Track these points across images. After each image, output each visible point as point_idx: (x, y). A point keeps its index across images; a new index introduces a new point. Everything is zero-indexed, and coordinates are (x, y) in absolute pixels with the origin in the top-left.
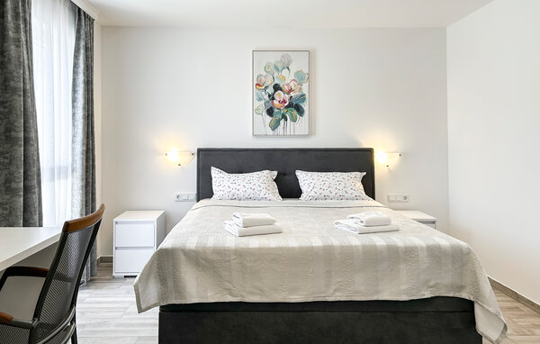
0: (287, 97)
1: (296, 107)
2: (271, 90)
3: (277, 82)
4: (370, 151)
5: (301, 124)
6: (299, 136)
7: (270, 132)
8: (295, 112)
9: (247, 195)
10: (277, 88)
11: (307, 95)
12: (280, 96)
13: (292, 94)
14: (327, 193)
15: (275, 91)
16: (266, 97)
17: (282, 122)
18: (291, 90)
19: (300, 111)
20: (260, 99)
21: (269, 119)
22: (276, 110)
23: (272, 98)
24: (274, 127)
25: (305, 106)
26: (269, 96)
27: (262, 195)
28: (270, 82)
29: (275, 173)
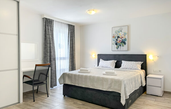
0: (121, 39)
1: (124, 42)
2: (117, 38)
3: (118, 35)
4: (146, 55)
5: (125, 47)
6: (125, 51)
7: (116, 50)
8: (123, 44)
9: (105, 66)
10: (118, 37)
11: (127, 39)
12: (119, 39)
13: (123, 39)
14: (127, 67)
15: (118, 38)
16: (115, 40)
17: (120, 47)
18: (122, 38)
19: (125, 43)
20: (114, 41)
21: (116, 46)
22: (118, 43)
23: (117, 40)
24: (117, 48)
25: (126, 42)
26: (116, 39)
27: (109, 67)
28: (116, 36)
29: (116, 61)
